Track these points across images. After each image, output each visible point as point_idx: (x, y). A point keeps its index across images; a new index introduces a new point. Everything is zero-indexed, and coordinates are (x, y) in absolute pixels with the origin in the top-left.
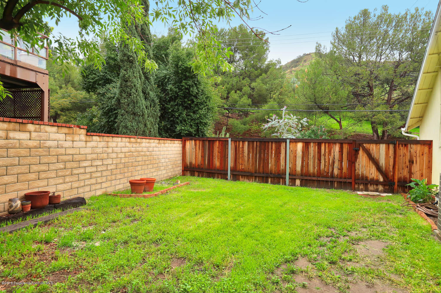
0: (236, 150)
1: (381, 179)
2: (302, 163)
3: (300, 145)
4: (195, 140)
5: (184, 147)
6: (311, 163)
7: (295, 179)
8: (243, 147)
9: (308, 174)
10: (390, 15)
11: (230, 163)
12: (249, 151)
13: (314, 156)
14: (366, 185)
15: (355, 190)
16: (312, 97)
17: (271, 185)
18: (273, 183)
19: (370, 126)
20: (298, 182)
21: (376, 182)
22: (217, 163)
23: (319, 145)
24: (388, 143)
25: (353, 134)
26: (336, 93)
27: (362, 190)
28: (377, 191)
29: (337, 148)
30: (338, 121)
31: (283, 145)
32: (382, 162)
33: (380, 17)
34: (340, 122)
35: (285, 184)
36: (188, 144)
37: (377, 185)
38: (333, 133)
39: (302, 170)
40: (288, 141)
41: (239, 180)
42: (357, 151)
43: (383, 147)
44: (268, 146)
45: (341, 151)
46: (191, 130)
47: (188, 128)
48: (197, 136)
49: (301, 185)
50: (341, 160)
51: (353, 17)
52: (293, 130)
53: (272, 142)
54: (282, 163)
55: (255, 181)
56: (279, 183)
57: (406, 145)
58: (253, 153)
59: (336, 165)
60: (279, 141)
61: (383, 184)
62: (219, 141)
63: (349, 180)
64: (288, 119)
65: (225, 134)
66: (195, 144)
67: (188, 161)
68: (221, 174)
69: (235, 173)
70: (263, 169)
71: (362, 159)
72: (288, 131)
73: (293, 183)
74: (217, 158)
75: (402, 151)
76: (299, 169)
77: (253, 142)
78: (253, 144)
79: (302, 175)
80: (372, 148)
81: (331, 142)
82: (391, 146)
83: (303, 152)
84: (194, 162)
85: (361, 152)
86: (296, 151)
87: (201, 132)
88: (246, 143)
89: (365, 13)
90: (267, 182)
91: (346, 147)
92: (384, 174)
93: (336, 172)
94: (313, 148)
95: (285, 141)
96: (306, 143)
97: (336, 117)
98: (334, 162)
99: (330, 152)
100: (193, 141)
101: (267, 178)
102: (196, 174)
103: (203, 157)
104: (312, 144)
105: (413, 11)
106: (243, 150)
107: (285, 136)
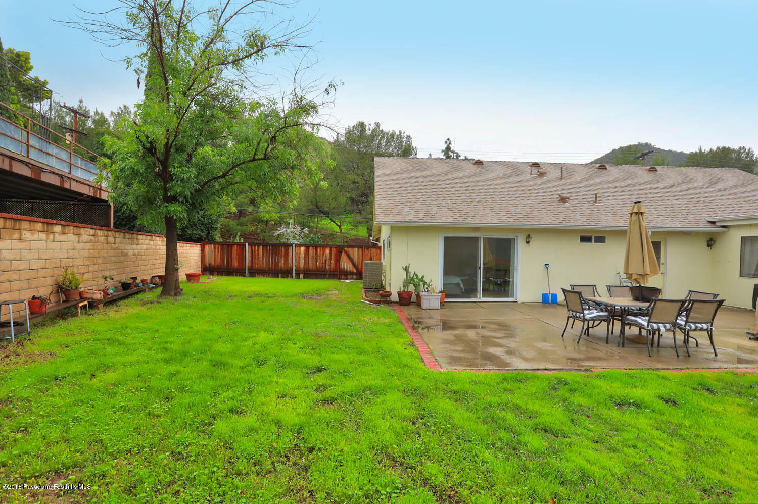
0: (252, 253)
1: (355, 271)
2: (305, 262)
3: (303, 249)
4: (214, 244)
5: (203, 250)
6: (311, 262)
7: (299, 274)
8: (258, 250)
9: (309, 270)
10: (382, 131)
11: (247, 264)
12: (263, 254)
13: (313, 257)
14: (346, 275)
15: (339, 279)
16: (314, 200)
17: (282, 279)
18: (282, 277)
19: (366, 230)
20: (301, 276)
21: (352, 273)
22: (235, 263)
23: (316, 249)
24: (359, 247)
25: (353, 237)
26: (335, 199)
27: (344, 279)
28: (352, 279)
29: (328, 250)
30: (338, 225)
31: (290, 249)
32: (355, 260)
33: (374, 131)
34: (340, 226)
35: (292, 277)
36: (207, 248)
37: (352, 275)
38: (335, 236)
39: (304, 267)
40: (294, 246)
41: (255, 276)
42: (340, 253)
43: (356, 250)
44: (279, 250)
45: (331, 253)
46: (203, 234)
47: (199, 232)
48: (207, 241)
49: (304, 278)
50: (331, 260)
51: (351, 127)
52: (297, 237)
53: (282, 247)
54: (290, 262)
55: (269, 276)
56: (287, 277)
57: (368, 249)
58: (267, 254)
59: (328, 262)
60: (287, 246)
61: (356, 274)
62: (237, 245)
63: (336, 273)
64: (294, 228)
65: (240, 240)
66: (215, 248)
67: (207, 262)
68: (240, 272)
69: (251, 271)
70: (275, 267)
71: (344, 257)
72: (294, 237)
73: (298, 276)
74: (235, 260)
75: (366, 252)
76: (302, 265)
77: (267, 246)
78: (267, 248)
79: (304, 270)
80: (350, 250)
81: (324, 247)
82: (360, 249)
83: (305, 254)
84: (213, 263)
85: (343, 253)
86: (300, 253)
87: (211, 236)
88: (261, 247)
89: (362, 125)
90: (278, 277)
91: (334, 250)
92: (357, 268)
93: (327, 267)
94: (312, 250)
95: (292, 245)
96: (307, 247)
97: (337, 221)
98: (326, 261)
99: (323, 254)
100: (212, 245)
101: (278, 274)
102: (216, 273)
103: (222, 258)
104: (311, 248)
105: (397, 133)
106: (258, 253)
107: (292, 241)
